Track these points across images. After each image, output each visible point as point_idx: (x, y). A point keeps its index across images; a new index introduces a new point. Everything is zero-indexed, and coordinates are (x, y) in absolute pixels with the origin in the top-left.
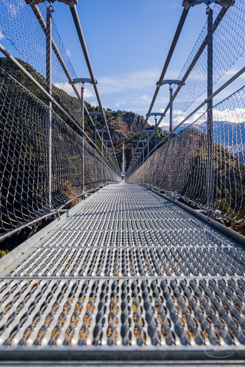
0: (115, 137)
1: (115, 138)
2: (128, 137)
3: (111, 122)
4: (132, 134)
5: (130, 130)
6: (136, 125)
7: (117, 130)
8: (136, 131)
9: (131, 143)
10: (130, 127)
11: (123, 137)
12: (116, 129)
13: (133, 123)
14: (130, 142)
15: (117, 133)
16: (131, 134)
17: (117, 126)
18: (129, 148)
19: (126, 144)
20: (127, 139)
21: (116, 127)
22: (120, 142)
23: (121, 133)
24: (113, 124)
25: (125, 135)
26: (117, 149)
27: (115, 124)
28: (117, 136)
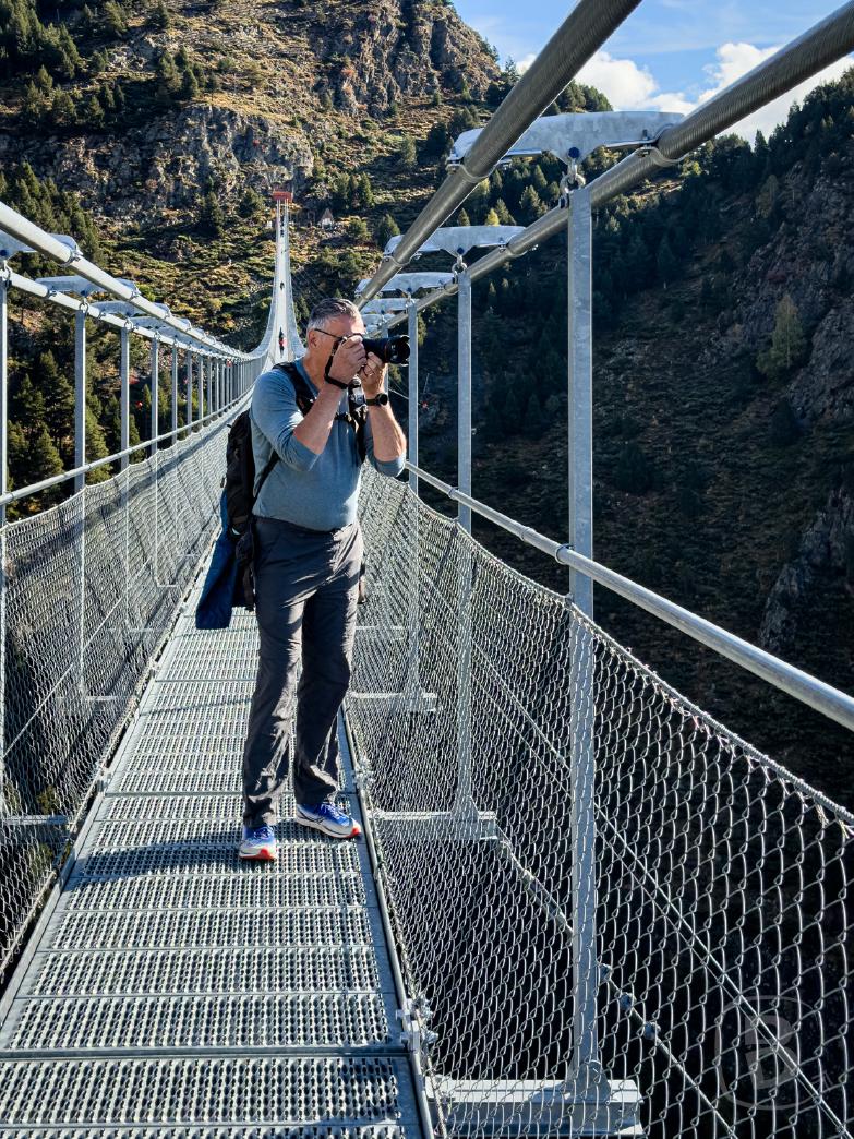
0: (200, 156)
1: (203, 172)
2: (328, 162)
3: (172, 33)
4: (360, 140)
5: (340, 100)
6: (393, 67)
7: (221, 101)
8: (390, 113)
9: (353, 211)
10: (336, 75)
11: (276, 159)
12: (210, 87)
13: (367, 48)
14: (338, 205)
15: (218, 122)
16: (351, 141)
17: (222, 69)
18: (331, 257)
19: (306, 217)
20: (314, 180)
21: (208, 71)
22: (246, 209)
23: (263, 126)
24: (189, 50)
25: (298, 138)
26: (224, 270)
27: (202, 49)
28: (222, 149)
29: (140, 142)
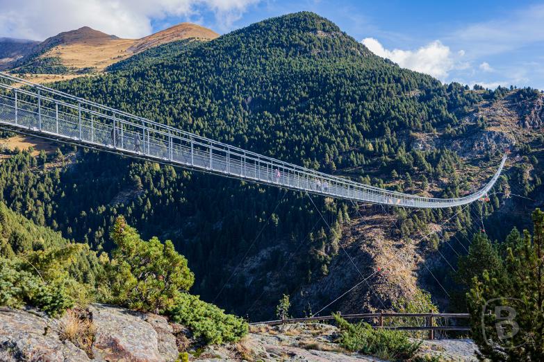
0: (486, 142)
1: (487, 146)
2: (520, 142)
3: (480, 112)
4: (529, 136)
5: (524, 126)
6: (540, 116)
7: (492, 129)
8: (539, 128)
9: (525, 154)
10: (523, 120)
11: (506, 142)
12: (489, 126)
13: (533, 112)
14: (521, 153)
15: (491, 134)
16: (526, 136)
17: (493, 120)
18: (518, 166)
19: (512, 156)
20: (515, 146)
21: (489, 121)
22: (497, 154)
23: (502, 134)
24: (484, 117)
25: (512, 136)
26: (490, 168)
27: (488, 116)
28: (491, 140)
29: (471, 139)
